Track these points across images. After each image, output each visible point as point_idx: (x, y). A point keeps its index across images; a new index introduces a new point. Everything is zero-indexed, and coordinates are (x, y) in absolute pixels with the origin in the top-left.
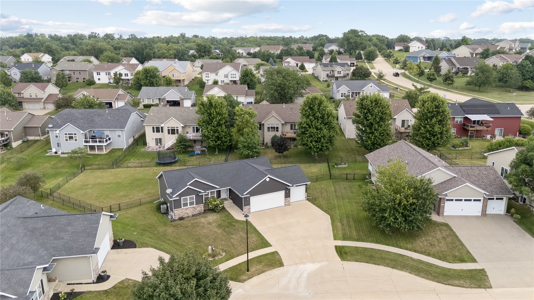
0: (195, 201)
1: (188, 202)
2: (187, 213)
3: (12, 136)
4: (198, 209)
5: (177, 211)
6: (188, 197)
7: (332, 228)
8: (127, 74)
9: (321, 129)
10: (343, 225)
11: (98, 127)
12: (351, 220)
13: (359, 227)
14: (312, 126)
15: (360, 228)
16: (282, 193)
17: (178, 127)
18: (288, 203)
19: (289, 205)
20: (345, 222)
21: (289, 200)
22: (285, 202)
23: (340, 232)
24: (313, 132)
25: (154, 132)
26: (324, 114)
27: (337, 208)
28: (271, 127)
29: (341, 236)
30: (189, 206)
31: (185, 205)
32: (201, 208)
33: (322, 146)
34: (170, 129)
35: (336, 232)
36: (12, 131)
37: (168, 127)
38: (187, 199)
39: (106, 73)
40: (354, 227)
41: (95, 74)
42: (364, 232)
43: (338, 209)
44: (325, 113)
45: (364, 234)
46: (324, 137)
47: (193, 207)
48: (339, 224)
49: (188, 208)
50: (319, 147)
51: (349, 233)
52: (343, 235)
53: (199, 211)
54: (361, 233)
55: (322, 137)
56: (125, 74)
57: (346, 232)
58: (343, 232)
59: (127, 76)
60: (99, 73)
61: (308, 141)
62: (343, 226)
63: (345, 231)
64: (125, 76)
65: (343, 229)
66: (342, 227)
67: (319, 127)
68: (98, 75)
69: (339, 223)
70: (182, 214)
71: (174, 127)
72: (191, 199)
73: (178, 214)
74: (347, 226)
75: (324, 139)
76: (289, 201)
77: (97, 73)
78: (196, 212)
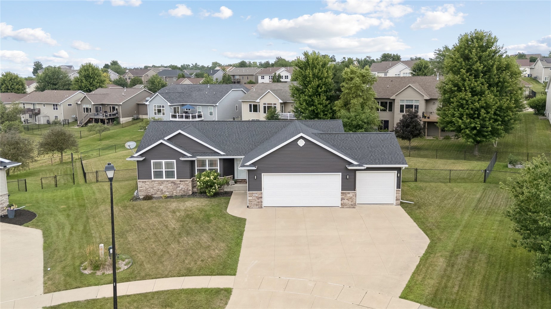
0: (175, 170)
1: (164, 170)
2: (162, 190)
3: (120, 111)
4: (181, 186)
5: (143, 184)
6: (163, 161)
7: (418, 267)
8: (287, 76)
9: (482, 93)
10: (451, 264)
11: (191, 102)
12: (483, 258)
13: (497, 279)
14: (465, 88)
15: (500, 283)
16: (336, 179)
17: (275, 104)
18: (350, 203)
19: (353, 206)
20: (461, 261)
21: (351, 195)
22: (342, 199)
23: (432, 283)
24: (464, 99)
25: (251, 111)
26: (492, 66)
27: (461, 228)
28: (406, 105)
29: (428, 291)
30: (164, 179)
31: (158, 175)
32: (186, 185)
33: (483, 126)
34: (266, 106)
35: (420, 278)
36: (121, 105)
37: (265, 104)
38: (160, 164)
39: (270, 77)
40: (479, 277)
41: (260, 77)
42: (509, 297)
43: (461, 231)
44: (494, 64)
45: (506, 301)
46: (487, 107)
47: (172, 182)
48: (441, 263)
49: (162, 182)
50: (475, 128)
51: (456, 288)
52: (437, 290)
53: (184, 191)
54: (496, 298)
55: (482, 107)
56: (285, 76)
57: (450, 284)
58: (440, 283)
59: (287, 78)
60: (264, 77)
61: (453, 115)
62: (449, 269)
63: (448, 281)
64: (285, 78)
65: (446, 276)
66: (445, 270)
67: (478, 89)
68: (262, 78)
69: (442, 260)
70: (152, 190)
71: (271, 104)
72: (168, 165)
73: (144, 188)
74: (463, 270)
75: (488, 113)
76: (351, 198)
77: (262, 77)
78: (177, 192)
